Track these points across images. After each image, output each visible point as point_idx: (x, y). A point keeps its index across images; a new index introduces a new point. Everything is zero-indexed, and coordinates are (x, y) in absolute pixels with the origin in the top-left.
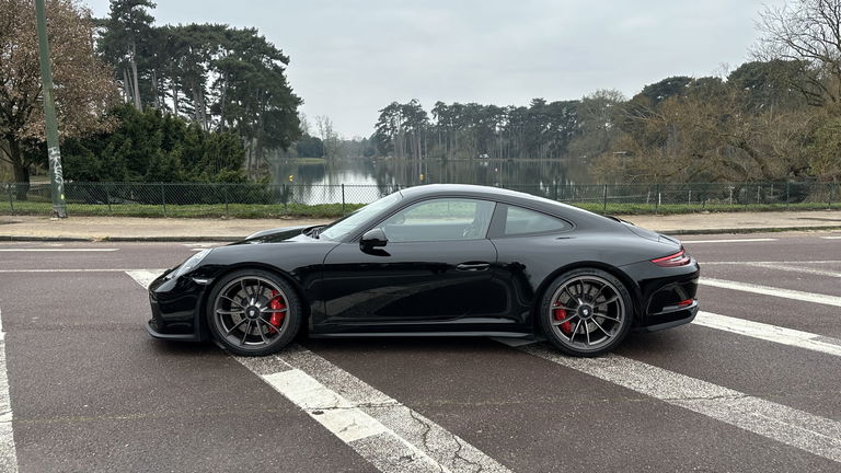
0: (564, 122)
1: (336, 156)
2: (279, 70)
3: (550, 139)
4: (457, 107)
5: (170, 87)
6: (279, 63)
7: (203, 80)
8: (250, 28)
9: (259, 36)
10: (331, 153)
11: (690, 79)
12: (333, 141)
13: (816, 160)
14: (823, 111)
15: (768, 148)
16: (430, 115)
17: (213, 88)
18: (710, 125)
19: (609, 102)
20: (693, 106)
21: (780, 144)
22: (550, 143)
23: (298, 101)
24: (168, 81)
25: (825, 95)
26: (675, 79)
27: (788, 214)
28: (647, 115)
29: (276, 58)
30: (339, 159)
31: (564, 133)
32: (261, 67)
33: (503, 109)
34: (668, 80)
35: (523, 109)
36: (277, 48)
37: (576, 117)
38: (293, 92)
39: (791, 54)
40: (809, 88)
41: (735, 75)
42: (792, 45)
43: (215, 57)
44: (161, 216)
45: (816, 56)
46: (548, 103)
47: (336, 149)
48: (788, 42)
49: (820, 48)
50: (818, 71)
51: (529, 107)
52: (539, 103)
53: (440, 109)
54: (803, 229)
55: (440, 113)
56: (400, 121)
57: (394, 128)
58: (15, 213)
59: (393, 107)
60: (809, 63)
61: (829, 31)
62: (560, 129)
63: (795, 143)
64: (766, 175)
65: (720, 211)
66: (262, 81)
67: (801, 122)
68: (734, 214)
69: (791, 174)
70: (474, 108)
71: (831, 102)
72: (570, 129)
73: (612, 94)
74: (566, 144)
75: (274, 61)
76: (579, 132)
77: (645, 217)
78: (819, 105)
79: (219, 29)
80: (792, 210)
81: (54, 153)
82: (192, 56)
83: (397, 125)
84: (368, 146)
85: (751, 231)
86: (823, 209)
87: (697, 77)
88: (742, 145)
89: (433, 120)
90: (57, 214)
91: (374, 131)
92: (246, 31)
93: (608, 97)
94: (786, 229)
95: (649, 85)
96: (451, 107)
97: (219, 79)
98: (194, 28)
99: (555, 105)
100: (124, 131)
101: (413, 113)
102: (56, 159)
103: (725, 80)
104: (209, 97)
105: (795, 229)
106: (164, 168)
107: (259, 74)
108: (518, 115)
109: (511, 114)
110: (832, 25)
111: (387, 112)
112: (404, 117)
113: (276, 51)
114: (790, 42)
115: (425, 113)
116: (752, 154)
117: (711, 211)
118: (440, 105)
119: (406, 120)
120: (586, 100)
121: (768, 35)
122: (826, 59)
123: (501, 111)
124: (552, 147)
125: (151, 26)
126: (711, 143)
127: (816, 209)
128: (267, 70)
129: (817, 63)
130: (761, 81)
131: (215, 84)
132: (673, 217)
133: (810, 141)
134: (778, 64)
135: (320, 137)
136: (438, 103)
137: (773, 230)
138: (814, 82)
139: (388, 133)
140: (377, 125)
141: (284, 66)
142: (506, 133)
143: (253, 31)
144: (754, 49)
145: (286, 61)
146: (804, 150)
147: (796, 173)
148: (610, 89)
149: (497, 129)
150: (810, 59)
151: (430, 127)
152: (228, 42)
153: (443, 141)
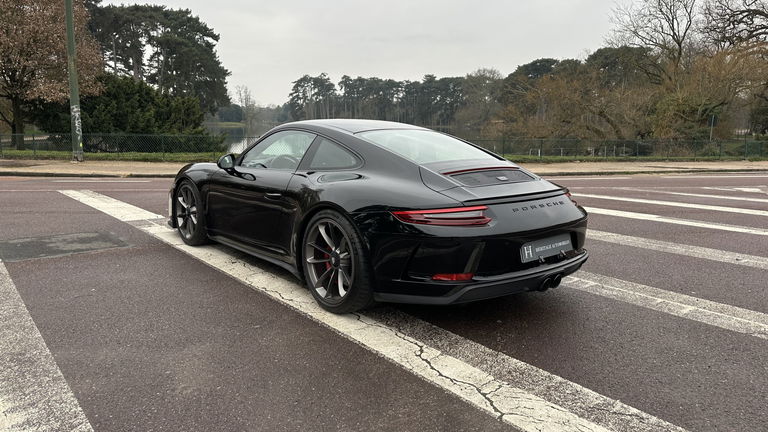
0: (451, 95)
1: (253, 121)
2: (211, 46)
3: (440, 109)
4: (360, 80)
5: (111, 59)
6: (210, 40)
7: (141, 54)
8: (184, 9)
9: (194, 17)
10: (249, 119)
11: (555, 61)
12: (250, 108)
13: (657, 126)
14: (663, 89)
15: (620, 116)
16: (337, 87)
17: (151, 60)
18: (576, 97)
19: (489, 79)
20: (563, 83)
21: (630, 114)
22: (439, 113)
23: (225, 73)
24: (108, 53)
25: (664, 76)
26: (543, 60)
27: (638, 164)
28: (527, 89)
29: (208, 36)
30: (256, 124)
31: (451, 104)
32: (195, 43)
33: (400, 83)
34: (538, 61)
35: (417, 83)
36: (209, 27)
37: (461, 91)
38: (221, 65)
39: (637, 42)
40: (651, 70)
41: (593, 58)
42: (638, 35)
43: (154, 33)
44: (161, 161)
45: (656, 44)
46: (438, 79)
47: (255, 115)
48: (634, 32)
49: (659, 38)
50: (658, 56)
51: (422, 82)
52: (430, 79)
53: (346, 81)
54: (648, 172)
55: (347, 86)
56: (311, 92)
57: (305, 97)
58: (37, 158)
59: (305, 79)
60: (651, 50)
61: (666, 25)
62: (448, 100)
63: (641, 113)
64: (619, 138)
65: (588, 161)
66: (196, 55)
67: (646, 96)
68: (598, 163)
69: (639, 137)
70: (375, 82)
71: (668, 81)
72: (456, 102)
73: (491, 72)
74: (453, 113)
75: (206, 38)
76: (464, 104)
77: (533, 165)
78: (660, 84)
79: (157, 9)
80: (641, 161)
81: (75, 110)
82: (134, 33)
83: (309, 95)
84: (282, 112)
85: (612, 173)
86: (663, 160)
87: (561, 59)
88: (601, 114)
89: (340, 92)
90: (76, 159)
91: (288, 99)
92: (181, 11)
93: (488, 75)
94: (637, 173)
95: (521, 65)
96: (356, 81)
97: (156, 53)
98: (136, 8)
99: (444, 80)
100: (108, 94)
101: (322, 84)
102: (77, 115)
103: (583, 62)
104: (146, 68)
105: (643, 172)
106: (141, 125)
107: (194, 48)
108: (412, 88)
109: (407, 87)
110: (668, 20)
111: (299, 84)
112: (314, 88)
113: (207, 29)
114: (635, 33)
115: (333, 85)
116: (608, 121)
117: (581, 161)
118: (346, 78)
119: (316, 90)
120: (469, 77)
121: (619, 27)
122: (663, 47)
123: (398, 85)
124: (441, 115)
125: (99, 5)
126: (577, 110)
127: (659, 160)
128: (200, 46)
129: (657, 50)
130: (613, 63)
131: (152, 57)
132: (553, 165)
133: (653, 111)
134: (626, 50)
135: (240, 104)
136: (345, 76)
137: (628, 173)
138: (655, 65)
139: (300, 102)
140: (291, 94)
141: (215, 42)
142: (402, 103)
143: (187, 12)
144: (608, 38)
145: (216, 38)
146: (648, 119)
147: (642, 136)
148: (489, 68)
149: (395, 100)
150: (652, 47)
151: (338, 97)
152: (166, 21)
153: (349, 110)
